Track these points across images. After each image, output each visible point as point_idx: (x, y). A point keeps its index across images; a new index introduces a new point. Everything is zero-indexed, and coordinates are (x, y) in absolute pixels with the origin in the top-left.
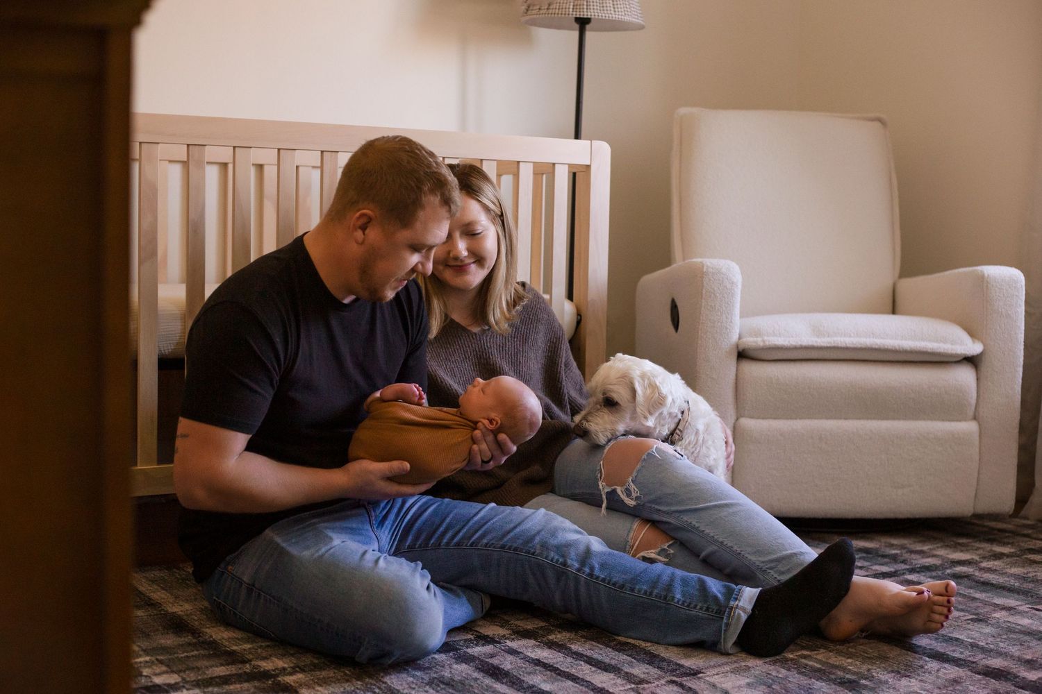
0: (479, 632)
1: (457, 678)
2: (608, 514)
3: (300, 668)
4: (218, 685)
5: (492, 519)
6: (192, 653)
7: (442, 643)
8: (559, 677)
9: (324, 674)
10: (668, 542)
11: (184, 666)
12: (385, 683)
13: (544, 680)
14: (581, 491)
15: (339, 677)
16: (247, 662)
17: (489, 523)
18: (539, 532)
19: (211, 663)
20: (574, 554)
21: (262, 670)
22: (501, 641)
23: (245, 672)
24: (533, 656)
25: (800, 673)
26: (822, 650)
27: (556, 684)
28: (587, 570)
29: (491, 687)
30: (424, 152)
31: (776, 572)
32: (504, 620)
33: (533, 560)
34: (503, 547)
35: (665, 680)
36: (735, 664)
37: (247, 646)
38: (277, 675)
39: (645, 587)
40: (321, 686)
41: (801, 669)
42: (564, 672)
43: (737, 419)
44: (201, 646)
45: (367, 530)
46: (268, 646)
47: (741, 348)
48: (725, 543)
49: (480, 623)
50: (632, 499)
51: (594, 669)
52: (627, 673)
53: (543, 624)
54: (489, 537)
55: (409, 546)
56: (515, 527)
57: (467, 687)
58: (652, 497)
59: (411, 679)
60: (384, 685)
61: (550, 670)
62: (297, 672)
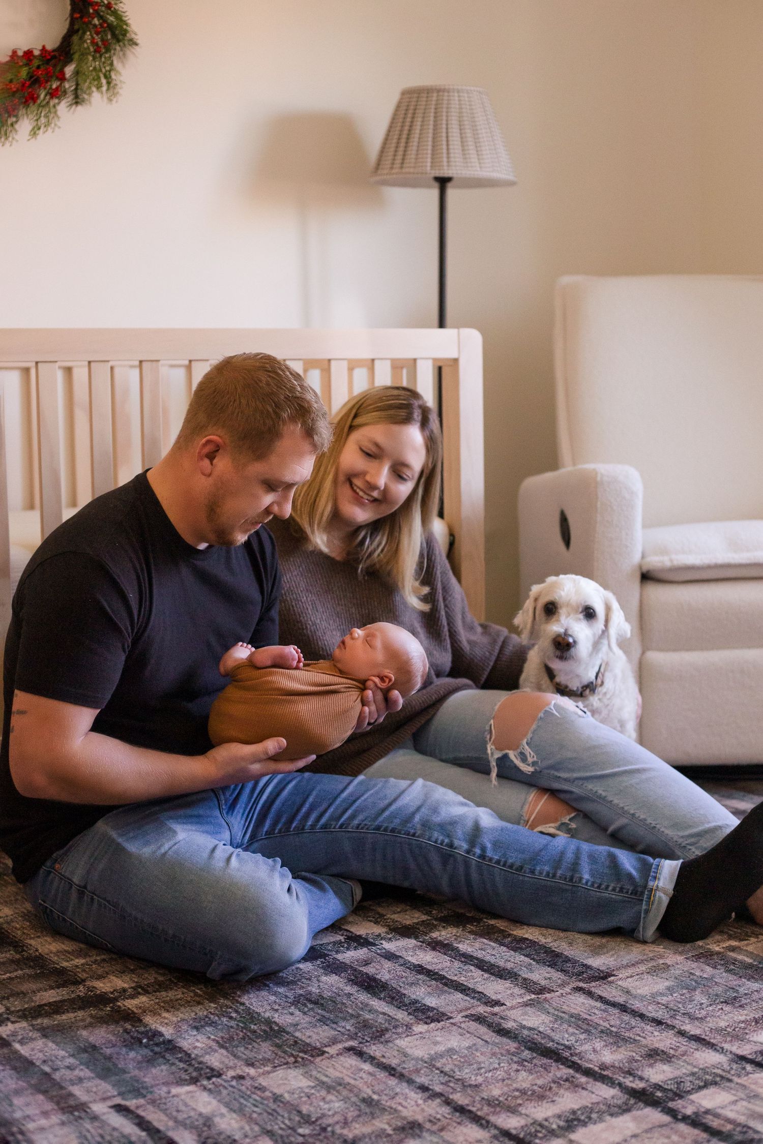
0: (351, 932)
1: (327, 994)
2: (499, 783)
3: (143, 989)
4: (48, 1015)
5: (363, 795)
6: (15, 974)
7: (308, 948)
8: (446, 988)
9: (171, 994)
10: (569, 814)
11: (7, 991)
12: (243, 1004)
13: (429, 993)
14: (466, 755)
15: (189, 999)
16: (80, 983)
17: (360, 801)
18: (418, 809)
19: (40, 985)
20: (460, 833)
21: (98, 992)
22: (377, 942)
23: (79, 996)
24: (414, 960)
25: (729, 971)
26: (753, 940)
27: (443, 997)
28: (478, 851)
29: (367, 1005)
30: (288, 373)
31: (696, 848)
32: (379, 913)
33: (414, 842)
34: (378, 828)
35: (571, 986)
36: (652, 961)
37: (80, 961)
38: (116, 999)
39: (547, 868)
40: (168, 1011)
41: (729, 965)
42: (452, 981)
43: (643, 653)
44: (26, 964)
45: (216, 817)
46: (104, 960)
47: (645, 569)
48: (637, 815)
49: (351, 919)
50: (529, 765)
51: (486, 975)
52: (525, 979)
53: (424, 917)
54: (360, 817)
55: (267, 832)
56: (390, 804)
57: (339, 1006)
58: (550, 762)
59: (273, 998)
60: (241, 1007)
61: (435, 979)
62: (139, 994)
